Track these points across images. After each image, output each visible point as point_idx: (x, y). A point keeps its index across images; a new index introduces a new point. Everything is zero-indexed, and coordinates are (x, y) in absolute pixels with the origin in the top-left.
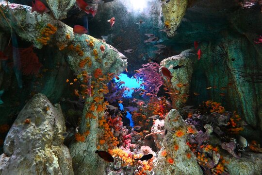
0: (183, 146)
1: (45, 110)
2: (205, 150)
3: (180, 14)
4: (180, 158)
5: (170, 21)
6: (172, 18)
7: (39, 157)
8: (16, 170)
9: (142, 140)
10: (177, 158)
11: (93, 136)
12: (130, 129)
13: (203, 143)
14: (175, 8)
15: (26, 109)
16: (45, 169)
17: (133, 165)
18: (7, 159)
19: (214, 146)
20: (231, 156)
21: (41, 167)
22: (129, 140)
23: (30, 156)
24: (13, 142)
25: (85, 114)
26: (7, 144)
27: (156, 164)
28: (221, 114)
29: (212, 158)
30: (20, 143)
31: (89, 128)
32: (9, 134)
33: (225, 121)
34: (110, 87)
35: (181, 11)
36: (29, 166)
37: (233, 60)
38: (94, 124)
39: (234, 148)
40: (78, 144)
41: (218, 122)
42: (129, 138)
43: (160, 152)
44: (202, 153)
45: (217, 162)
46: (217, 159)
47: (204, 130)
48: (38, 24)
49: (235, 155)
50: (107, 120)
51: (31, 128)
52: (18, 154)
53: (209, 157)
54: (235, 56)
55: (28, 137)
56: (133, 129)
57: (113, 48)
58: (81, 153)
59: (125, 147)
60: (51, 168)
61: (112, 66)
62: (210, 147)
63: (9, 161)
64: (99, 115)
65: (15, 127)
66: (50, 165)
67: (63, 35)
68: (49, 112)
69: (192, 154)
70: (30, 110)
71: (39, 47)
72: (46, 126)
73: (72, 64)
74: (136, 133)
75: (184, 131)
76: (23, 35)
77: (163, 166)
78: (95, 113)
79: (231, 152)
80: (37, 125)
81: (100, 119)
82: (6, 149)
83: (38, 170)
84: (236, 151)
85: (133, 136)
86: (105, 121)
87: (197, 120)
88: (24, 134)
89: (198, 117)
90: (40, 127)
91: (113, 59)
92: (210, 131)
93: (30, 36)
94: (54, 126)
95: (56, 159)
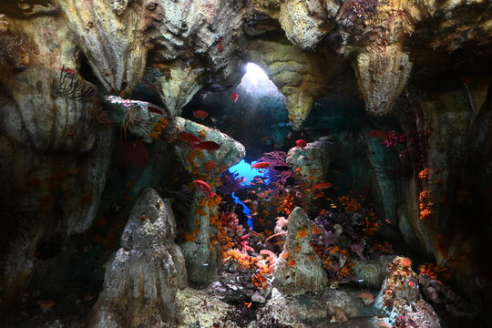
0: (306, 247)
1: (158, 206)
2: (332, 252)
3: (305, 110)
4: (302, 261)
5: (295, 116)
6: (296, 113)
7: (156, 253)
8: (137, 263)
9: (263, 242)
10: (298, 260)
11: (204, 236)
12: (248, 228)
13: (331, 245)
14: (300, 104)
15: (139, 204)
16: (162, 265)
17: (250, 269)
18: (127, 253)
19: (342, 248)
20: (359, 259)
21: (159, 263)
22: (246, 242)
23: (148, 252)
24: (131, 237)
25: (193, 211)
26: (125, 239)
27: (276, 268)
28: (355, 212)
29: (338, 261)
30: (138, 238)
31: (199, 226)
32: (126, 230)
33: (359, 220)
34: (223, 179)
35: (307, 107)
36: (148, 261)
37: (373, 153)
38: (205, 222)
39: (361, 250)
40: (187, 244)
41: (351, 221)
42: (245, 239)
43: (281, 255)
44: (328, 255)
45: (342, 265)
46: (342, 262)
47: (334, 231)
48: (151, 119)
49: (363, 258)
50: (220, 217)
51: (147, 225)
52: (137, 249)
53: (335, 260)
54: (375, 149)
55: (145, 233)
56: (251, 229)
57: (228, 138)
58: (191, 253)
59: (241, 250)
60: (168, 265)
61: (226, 157)
62: (336, 248)
63: (130, 255)
64: (210, 211)
65: (131, 223)
66: (167, 261)
67: (174, 127)
68: (162, 207)
69: (317, 256)
70: (143, 206)
71: (149, 141)
72: (160, 223)
73: (180, 155)
74: (255, 233)
75: (308, 231)
76: (135, 130)
77: (283, 269)
78: (207, 210)
79: (359, 254)
80: (152, 222)
81: (212, 216)
82: (125, 244)
83: (156, 265)
84: (365, 253)
85: (251, 237)
86: (217, 218)
87: (328, 219)
88: (141, 230)
89: (330, 215)
90: (155, 224)
91: (228, 149)
92: (340, 231)
93: (141, 131)
94: (167, 223)
95: (170, 256)
